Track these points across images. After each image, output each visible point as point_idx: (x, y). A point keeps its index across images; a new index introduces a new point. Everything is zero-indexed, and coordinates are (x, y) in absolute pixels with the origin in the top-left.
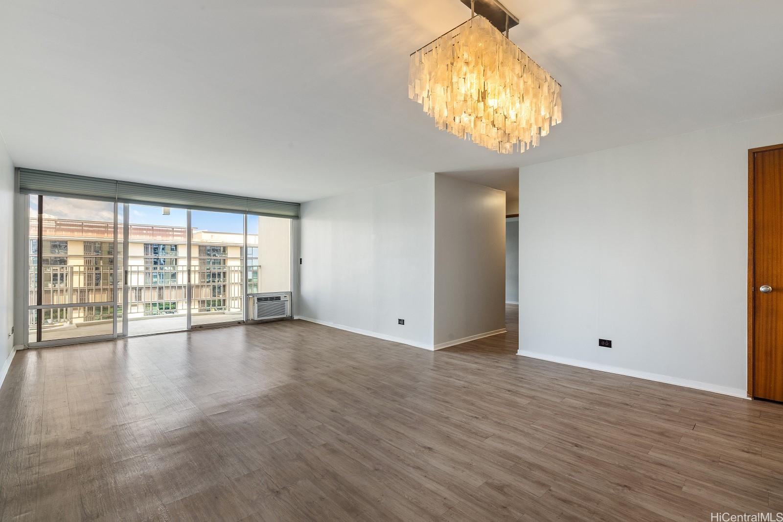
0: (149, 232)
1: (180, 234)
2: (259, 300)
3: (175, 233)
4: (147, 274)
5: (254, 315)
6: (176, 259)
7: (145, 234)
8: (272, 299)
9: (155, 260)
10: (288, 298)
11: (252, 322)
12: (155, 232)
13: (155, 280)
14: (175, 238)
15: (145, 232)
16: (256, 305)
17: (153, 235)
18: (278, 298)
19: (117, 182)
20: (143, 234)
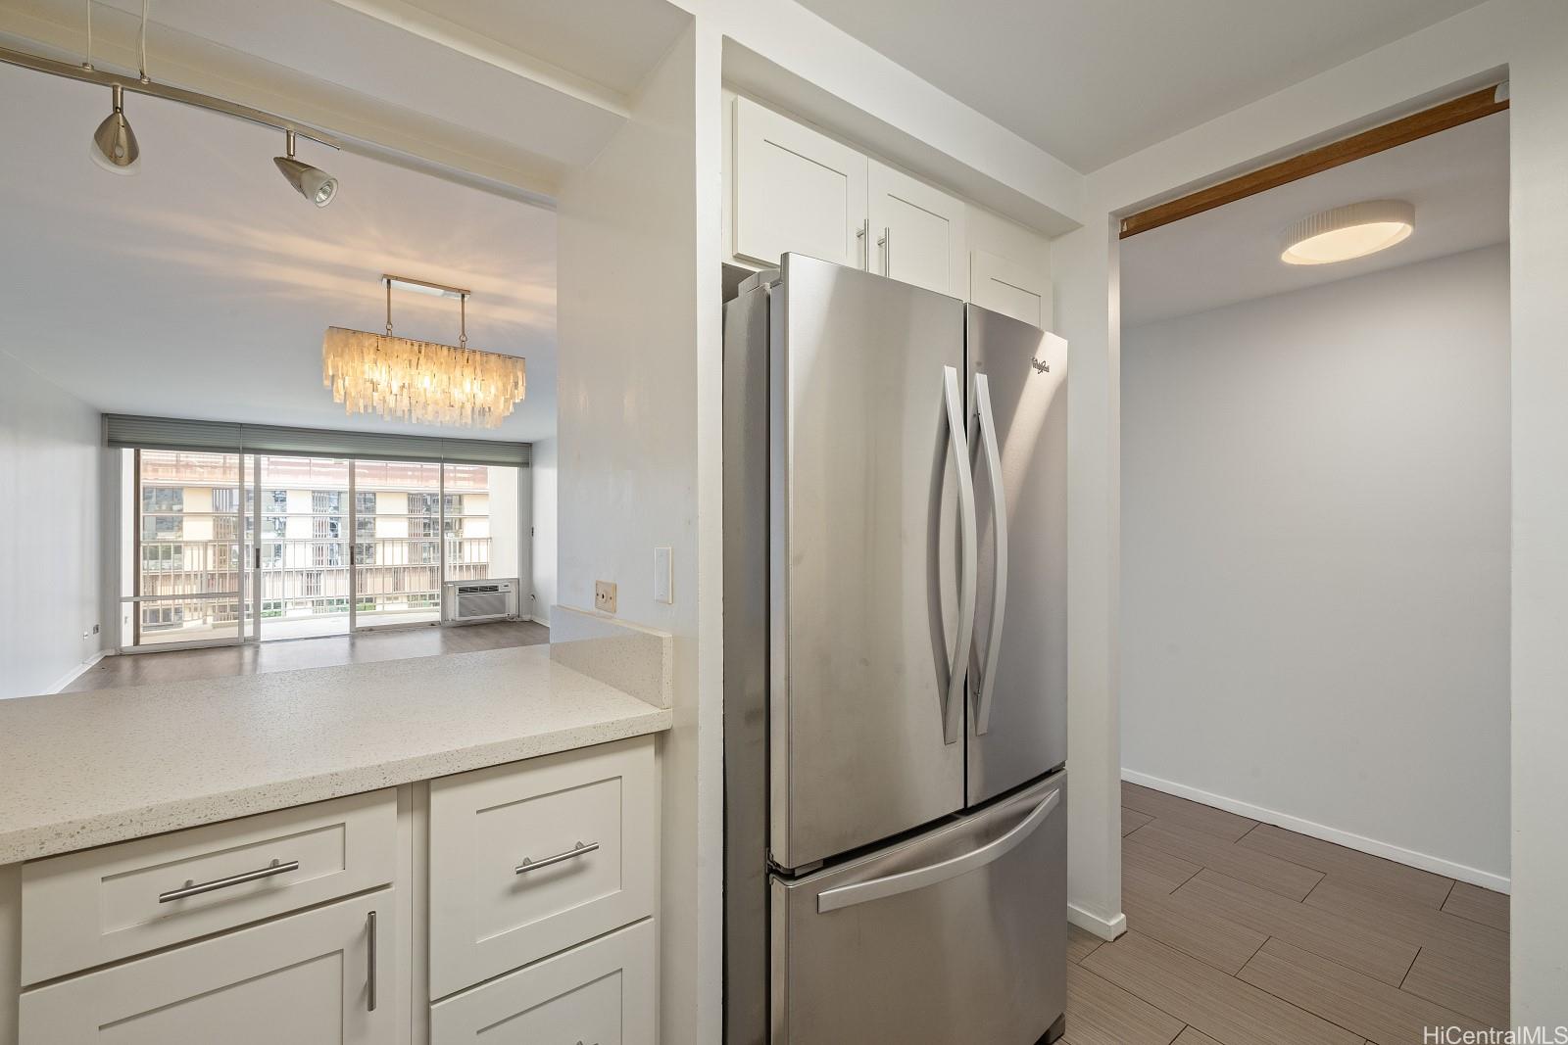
0: (416, 473)
1: (466, 475)
2: (462, 590)
3: (459, 475)
4: (413, 546)
5: (454, 613)
6: (460, 520)
7: (411, 477)
8: (484, 589)
9: (427, 521)
10: (513, 588)
11: (452, 624)
12: (424, 474)
13: (425, 555)
14: (459, 483)
15: (410, 473)
16: (457, 598)
17: (422, 478)
18: (494, 589)
19: (241, 426)
20: (405, 477)
